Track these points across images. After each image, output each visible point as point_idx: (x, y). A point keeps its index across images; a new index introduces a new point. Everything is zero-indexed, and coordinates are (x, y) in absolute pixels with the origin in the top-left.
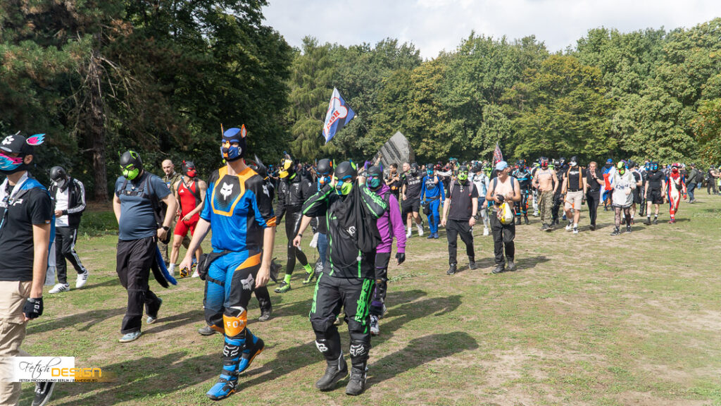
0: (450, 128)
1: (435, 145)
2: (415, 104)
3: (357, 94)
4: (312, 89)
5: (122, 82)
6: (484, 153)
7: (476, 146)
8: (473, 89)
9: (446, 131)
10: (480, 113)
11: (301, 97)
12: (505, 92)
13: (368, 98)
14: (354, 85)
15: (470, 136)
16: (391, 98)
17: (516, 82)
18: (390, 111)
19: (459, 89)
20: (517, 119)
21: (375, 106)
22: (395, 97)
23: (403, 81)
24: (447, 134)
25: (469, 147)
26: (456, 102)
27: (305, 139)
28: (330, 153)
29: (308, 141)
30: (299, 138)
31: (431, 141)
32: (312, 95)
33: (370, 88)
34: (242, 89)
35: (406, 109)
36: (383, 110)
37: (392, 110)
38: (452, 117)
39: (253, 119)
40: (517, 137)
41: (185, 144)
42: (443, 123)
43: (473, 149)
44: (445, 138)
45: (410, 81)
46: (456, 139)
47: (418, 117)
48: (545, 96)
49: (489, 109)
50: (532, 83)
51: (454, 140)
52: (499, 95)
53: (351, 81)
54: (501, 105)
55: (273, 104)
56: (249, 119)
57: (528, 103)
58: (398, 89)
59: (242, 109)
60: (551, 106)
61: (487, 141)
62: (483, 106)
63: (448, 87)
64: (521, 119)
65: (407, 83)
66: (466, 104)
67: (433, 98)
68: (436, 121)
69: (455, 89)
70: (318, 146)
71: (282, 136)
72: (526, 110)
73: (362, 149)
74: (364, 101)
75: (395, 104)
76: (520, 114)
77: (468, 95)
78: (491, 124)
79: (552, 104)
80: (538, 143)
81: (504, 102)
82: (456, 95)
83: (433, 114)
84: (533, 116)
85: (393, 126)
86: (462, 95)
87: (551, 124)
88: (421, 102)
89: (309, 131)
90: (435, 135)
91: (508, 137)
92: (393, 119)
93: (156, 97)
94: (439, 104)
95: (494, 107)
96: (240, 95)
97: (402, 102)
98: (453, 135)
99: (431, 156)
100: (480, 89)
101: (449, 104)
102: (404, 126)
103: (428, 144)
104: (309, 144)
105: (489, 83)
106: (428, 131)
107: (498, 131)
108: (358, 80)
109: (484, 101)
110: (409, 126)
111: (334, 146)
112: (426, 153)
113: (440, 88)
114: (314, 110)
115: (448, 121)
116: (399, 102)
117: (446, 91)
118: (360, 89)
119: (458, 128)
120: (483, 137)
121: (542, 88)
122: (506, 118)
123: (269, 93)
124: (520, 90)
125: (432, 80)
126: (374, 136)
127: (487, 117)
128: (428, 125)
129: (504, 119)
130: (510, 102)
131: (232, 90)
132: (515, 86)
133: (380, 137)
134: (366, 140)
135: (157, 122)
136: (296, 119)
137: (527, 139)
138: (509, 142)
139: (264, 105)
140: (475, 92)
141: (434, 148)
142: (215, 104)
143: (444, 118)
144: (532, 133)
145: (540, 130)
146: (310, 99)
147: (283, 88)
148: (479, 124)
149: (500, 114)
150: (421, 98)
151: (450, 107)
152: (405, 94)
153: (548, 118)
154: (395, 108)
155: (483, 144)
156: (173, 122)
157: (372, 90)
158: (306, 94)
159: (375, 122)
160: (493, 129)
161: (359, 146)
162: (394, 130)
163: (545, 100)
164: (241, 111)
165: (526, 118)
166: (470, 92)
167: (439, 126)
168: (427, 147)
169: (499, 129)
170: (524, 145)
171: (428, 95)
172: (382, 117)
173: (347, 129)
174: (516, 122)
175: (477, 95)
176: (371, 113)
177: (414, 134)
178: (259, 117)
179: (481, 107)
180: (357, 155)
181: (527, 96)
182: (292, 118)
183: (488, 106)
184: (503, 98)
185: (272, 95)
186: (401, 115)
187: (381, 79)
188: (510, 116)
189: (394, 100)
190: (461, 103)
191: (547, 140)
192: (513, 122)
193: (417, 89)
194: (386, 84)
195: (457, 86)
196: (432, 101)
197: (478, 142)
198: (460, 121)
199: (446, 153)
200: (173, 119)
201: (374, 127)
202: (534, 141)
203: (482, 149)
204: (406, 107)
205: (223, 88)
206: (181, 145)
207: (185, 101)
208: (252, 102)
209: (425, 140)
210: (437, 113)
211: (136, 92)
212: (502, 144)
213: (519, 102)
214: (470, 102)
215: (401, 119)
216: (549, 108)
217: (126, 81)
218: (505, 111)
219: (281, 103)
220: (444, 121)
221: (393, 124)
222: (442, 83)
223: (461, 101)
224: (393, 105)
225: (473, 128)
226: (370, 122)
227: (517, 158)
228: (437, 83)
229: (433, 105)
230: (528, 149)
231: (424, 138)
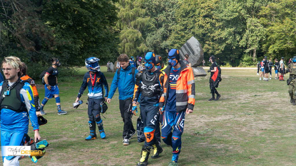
0: (224, 34)
1: (214, 46)
2: (200, 18)
3: (161, 12)
4: (131, 9)
5: (11, 6)
6: (247, 51)
7: (242, 46)
8: (240, 8)
9: (222, 36)
10: (245, 24)
11: (124, 14)
12: (261, 9)
13: (169, 15)
14: (159, 6)
15: (238, 39)
16: (184, 14)
17: (269, 2)
18: (184, 23)
19: (231, 8)
20: (270, 28)
21: (173, 19)
22: (187, 13)
23: (193, 3)
24: (222, 38)
25: (237, 47)
26: (228, 17)
27: (127, 42)
28: (144, 51)
29: (129, 43)
30: (123, 42)
31: (211, 43)
32: (131, 13)
33: (170, 8)
34: (87, 9)
35: (195, 22)
36: (179, 22)
37: (185, 22)
38: (225, 27)
39: (95, 29)
40: (270, 39)
41: (51, 46)
42: (219, 31)
43: (241, 48)
44: (221, 41)
45: (197, 3)
46: (228, 42)
47: (203, 27)
48: (289, 12)
49: (251, 21)
50: (280, 3)
51: (227, 42)
52: (257, 12)
53: (157, 3)
54: (259, 18)
55: (107, 19)
56: (92, 29)
57: (278, 16)
58: (189, 8)
59: (87, 22)
60: (293, 18)
61: (250, 42)
62: (247, 19)
63: (223, 6)
64: (273, 27)
65: (195, 4)
66: (236, 17)
67: (213, 14)
68: (215, 29)
69: (228, 8)
70: (135, 47)
71: (114, 40)
72: (276, 22)
73: (165, 49)
74: (166, 17)
75: (187, 18)
76: (272, 24)
77: (236, 12)
78: (252, 31)
79: (294, 17)
80: (285, 44)
81: (261, 16)
82: (228, 12)
83: (213, 25)
84: (281, 25)
85: (186, 33)
86: (233, 12)
87: (293, 31)
88: (205, 17)
89: (130, 37)
90: (215, 39)
91: (264, 40)
92: (186, 28)
93: (33, 15)
94: (217, 18)
95: (255, 20)
96: (86, 13)
97: (192, 17)
98: (226, 39)
99: (211, 53)
100: (245, 7)
101: (224, 18)
102: (193, 33)
103: (209, 45)
104: (130, 46)
105: (251, 4)
106: (209, 36)
107: (257, 36)
108: (162, 2)
109: (248, 15)
110: (197, 33)
111: (146, 47)
112: (208, 51)
113: (217, 8)
114: (132, 23)
115: (223, 29)
116: (190, 17)
117: (222, 9)
118: (164, 9)
119: (230, 34)
120: (247, 40)
121: (287, 6)
122: (263, 27)
123: (105, 12)
124: (272, 8)
125: (212, 2)
126: (173, 40)
127: (250, 26)
128: (209, 32)
129: (261, 28)
130: (265, 16)
131: (81, 10)
132: (268, 5)
133: (177, 41)
134: (168, 42)
135: (34, 31)
136: (121, 29)
137: (277, 41)
138: (265, 43)
139: (101, 20)
140: (241, 9)
141: (213, 47)
142: (70, 20)
143: (220, 27)
144: (281, 36)
145: (286, 35)
146: (130, 16)
147: (114, 8)
148: (244, 30)
149: (258, 24)
150: (204, 14)
151: (225, 20)
152: (194, 11)
153: (291, 26)
154: (187, 21)
155: (247, 44)
156: (44, 31)
157: (171, 9)
158: (127, 12)
159: (174, 31)
160: (253, 34)
161: (163, 47)
162: (186, 36)
163: (289, 14)
164: (86, 24)
165: (277, 27)
166: (238, 10)
167: (217, 32)
168: (209, 47)
169: (258, 35)
170: (275, 45)
171: (209, 12)
172: (179, 27)
173: (155, 35)
174: (270, 30)
175: (243, 12)
176: (171, 24)
177: (200, 38)
178: (99, 28)
179: (246, 20)
180: (162, 53)
181: (277, 11)
182: (118, 28)
183: (251, 19)
184: (260, 14)
185: (106, 13)
186: (191, 26)
187: (178, 2)
188: (265, 26)
189: (186, 16)
190: (232, 17)
191: (291, 41)
192: (268, 29)
193: (202, 8)
194: (181, 5)
195: (229, 6)
196: (212, 16)
197: (244, 43)
198: (231, 29)
199: (221, 51)
200: (44, 29)
201: (173, 34)
202: (282, 42)
203: (246, 48)
204: (194, 20)
205: (75, 8)
206: (49, 46)
207: (50, 17)
208: (94, 18)
209: (208, 42)
210: (215, 24)
211: (20, 12)
212: (260, 45)
213: (271, 16)
214: (238, 16)
215: (191, 28)
216: (292, 20)
217: (13, 5)
218: (262, 22)
219: (113, 18)
220: (220, 30)
221: (186, 32)
222: (219, 4)
223: (231, 16)
224: (186, 19)
225: (240, 34)
226: (170, 31)
227: (270, 54)
228: (215, 4)
229: (213, 19)
230: (278, 47)
231: (206, 41)
